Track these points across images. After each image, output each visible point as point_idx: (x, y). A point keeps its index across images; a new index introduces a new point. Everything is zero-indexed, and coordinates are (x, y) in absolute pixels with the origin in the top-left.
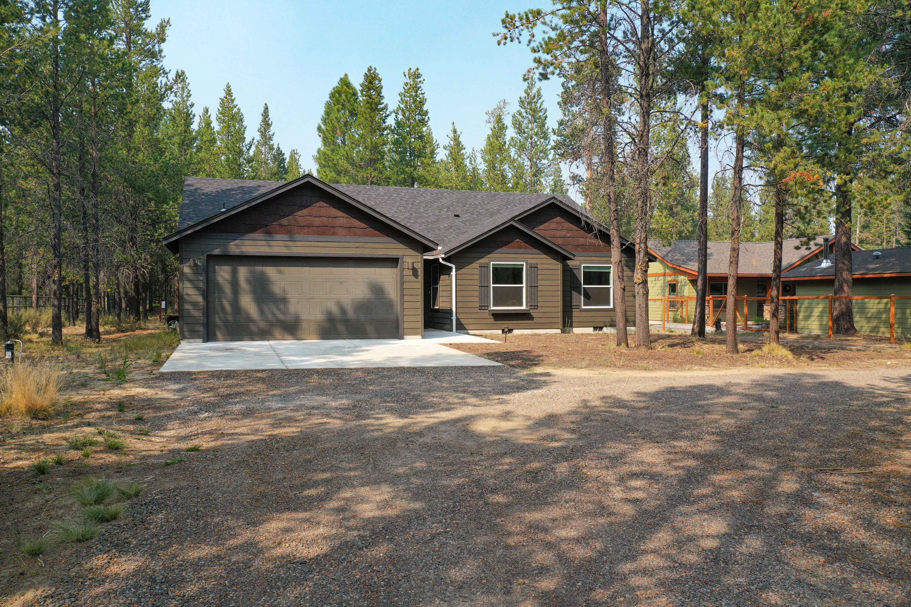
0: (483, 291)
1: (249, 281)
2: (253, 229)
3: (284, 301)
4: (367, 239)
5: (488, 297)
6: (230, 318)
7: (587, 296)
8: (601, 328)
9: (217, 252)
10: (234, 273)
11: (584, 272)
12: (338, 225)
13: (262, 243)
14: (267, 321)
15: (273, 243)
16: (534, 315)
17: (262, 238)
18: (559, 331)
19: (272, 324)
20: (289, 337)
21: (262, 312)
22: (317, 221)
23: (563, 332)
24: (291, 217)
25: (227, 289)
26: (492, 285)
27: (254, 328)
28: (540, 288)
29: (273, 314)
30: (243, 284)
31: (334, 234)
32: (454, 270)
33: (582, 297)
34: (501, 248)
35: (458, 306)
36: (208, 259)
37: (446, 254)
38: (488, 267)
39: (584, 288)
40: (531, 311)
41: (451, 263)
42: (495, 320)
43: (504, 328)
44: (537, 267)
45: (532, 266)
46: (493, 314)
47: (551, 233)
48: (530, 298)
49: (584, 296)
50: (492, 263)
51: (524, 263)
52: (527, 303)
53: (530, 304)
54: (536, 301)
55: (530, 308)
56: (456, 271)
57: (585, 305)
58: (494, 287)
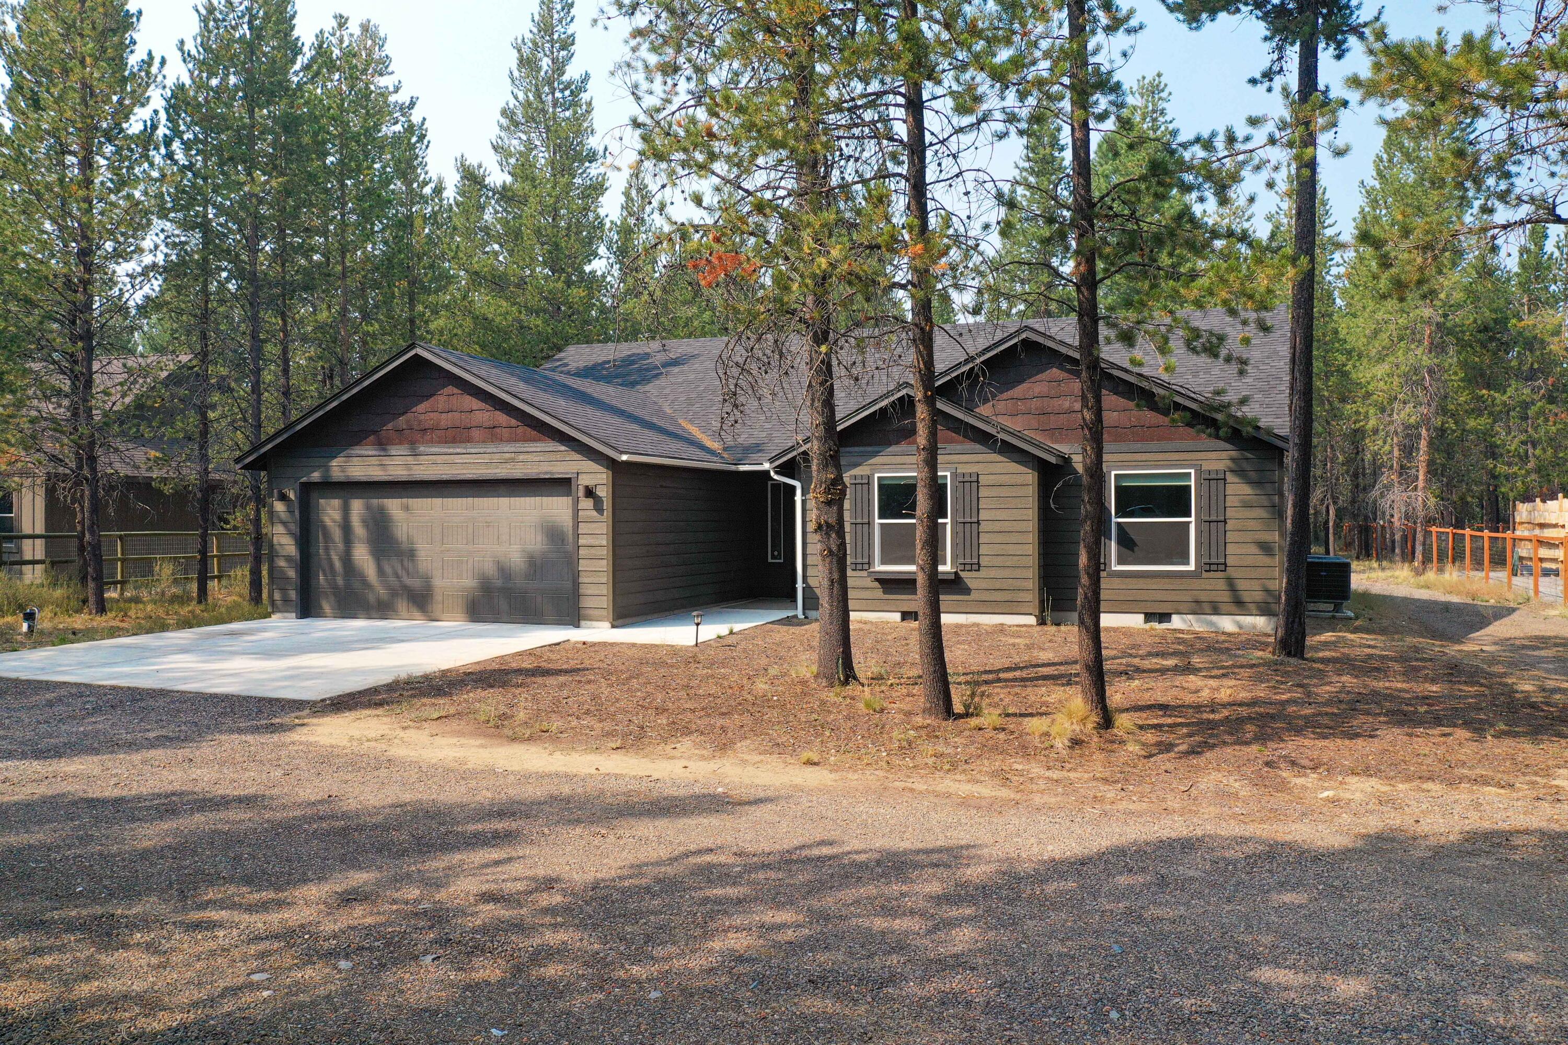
0: (859, 532)
1: (364, 522)
2: (357, 439)
3: (411, 554)
4: (519, 446)
5: (870, 546)
6: (340, 581)
7: (1126, 541)
8: (1164, 617)
9: (316, 476)
10: (346, 510)
11: (1117, 488)
12: (474, 424)
13: (374, 461)
14: (388, 587)
15: (387, 461)
16: (971, 584)
17: (374, 453)
18: (1032, 620)
19: (394, 593)
20: (417, 614)
21: (381, 572)
22: (446, 420)
23: (1042, 622)
24: (409, 415)
25: (337, 534)
26: (878, 521)
27: (371, 598)
28: (984, 527)
29: (397, 576)
30: (359, 529)
31: (469, 440)
32: (799, 492)
33: (1113, 545)
34: (898, 443)
35: (809, 562)
36: (307, 489)
37: (771, 461)
38: (868, 483)
39: (1119, 524)
40: (962, 574)
41: (793, 478)
42: (884, 593)
43: (905, 609)
44: (978, 482)
45: (967, 479)
46: (877, 580)
47: (1035, 404)
48: (961, 546)
49: (1120, 542)
50: (876, 475)
51: (948, 474)
52: (955, 557)
53: (962, 561)
54: (975, 554)
55: (962, 567)
56: (803, 494)
57: (1120, 562)
58: (881, 524)
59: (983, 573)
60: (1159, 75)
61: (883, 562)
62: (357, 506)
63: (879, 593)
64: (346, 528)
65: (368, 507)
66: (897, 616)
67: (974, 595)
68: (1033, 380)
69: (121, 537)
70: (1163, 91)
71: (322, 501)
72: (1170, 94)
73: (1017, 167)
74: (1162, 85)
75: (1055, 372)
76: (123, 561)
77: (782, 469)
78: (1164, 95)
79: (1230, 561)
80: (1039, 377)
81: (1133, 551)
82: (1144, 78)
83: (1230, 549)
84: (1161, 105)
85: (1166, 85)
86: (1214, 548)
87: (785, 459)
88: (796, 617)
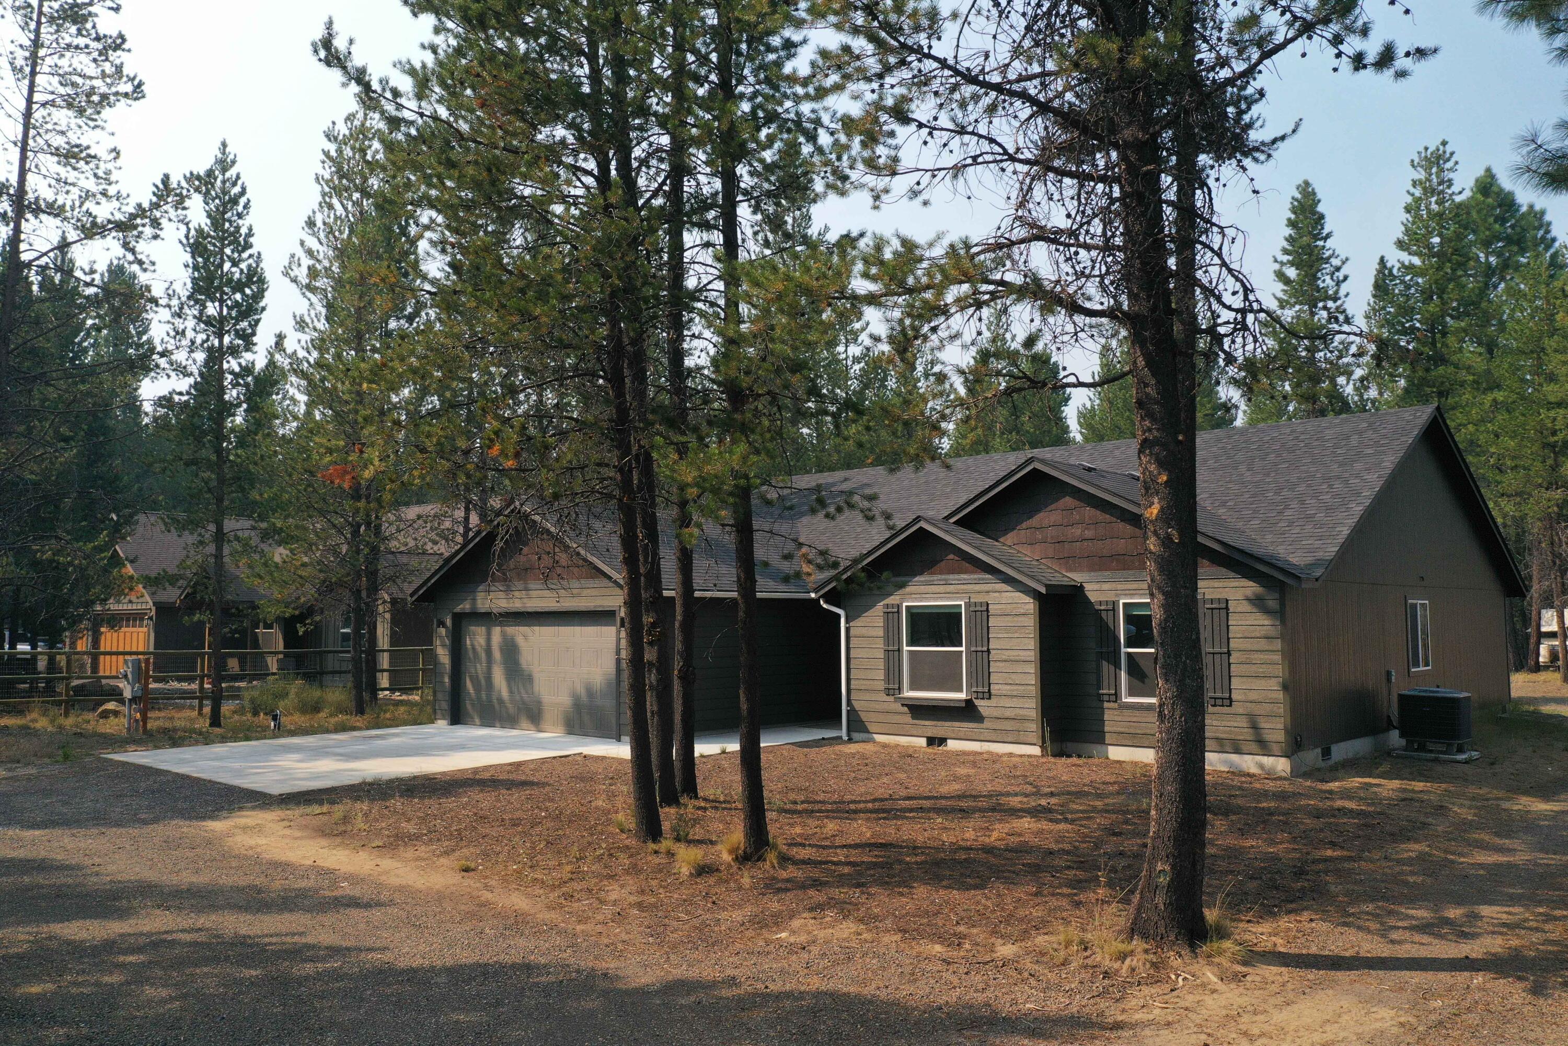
0: (890, 660)
1: (500, 647)
5: (900, 672)
7: (1136, 672)
9: (466, 607)
10: (489, 636)
11: (1125, 617)
13: (495, 595)
14: (515, 704)
15: (503, 595)
16: (984, 712)
17: (496, 588)
18: (1036, 750)
19: (518, 709)
21: (510, 691)
23: (1045, 753)
25: (482, 655)
26: (906, 648)
28: (993, 656)
30: (495, 651)
31: (553, 577)
32: (843, 622)
33: (1123, 675)
34: (921, 574)
35: (852, 687)
36: (459, 618)
37: (816, 590)
38: (898, 612)
39: (1129, 654)
40: (977, 702)
41: (839, 607)
42: (913, 718)
43: (929, 735)
44: (987, 610)
45: (978, 608)
46: (906, 705)
47: (1051, 532)
48: (974, 675)
49: (1130, 673)
50: (905, 604)
51: (962, 603)
52: (969, 686)
53: (974, 689)
54: (986, 683)
55: (974, 695)
56: (847, 622)
57: (1131, 693)
58: (910, 651)
59: (993, 702)
60: (1444, 143)
61: (913, 687)
62: (497, 631)
63: (908, 719)
64: (489, 651)
65: (504, 634)
66: (923, 742)
67: (987, 724)
68: (1049, 508)
69: (422, 651)
70: (1448, 160)
71: (472, 628)
72: (1457, 163)
73: (1276, 261)
74: (1448, 155)
75: (1068, 501)
76: (424, 670)
77: (829, 598)
78: (1448, 165)
79: (1234, 696)
80: (1053, 506)
81: (1143, 682)
82: (1426, 149)
83: (1235, 683)
84: (1448, 175)
85: (1452, 154)
86: (1218, 681)
87: (827, 589)
88: (840, 738)
